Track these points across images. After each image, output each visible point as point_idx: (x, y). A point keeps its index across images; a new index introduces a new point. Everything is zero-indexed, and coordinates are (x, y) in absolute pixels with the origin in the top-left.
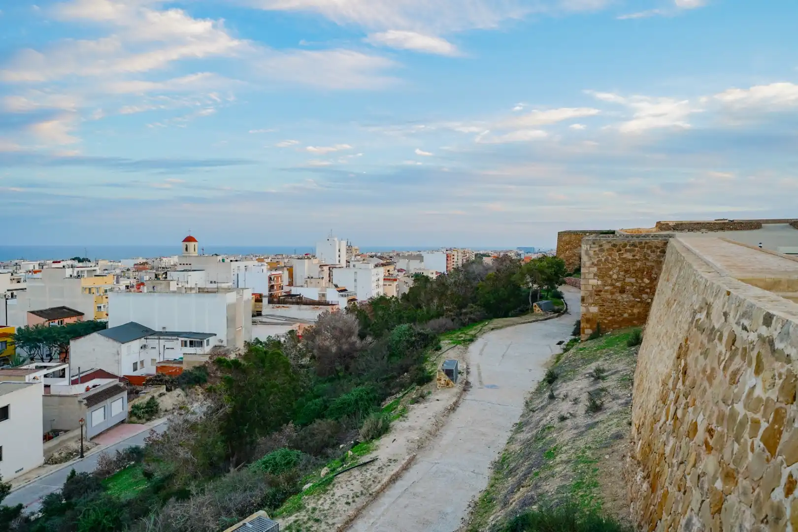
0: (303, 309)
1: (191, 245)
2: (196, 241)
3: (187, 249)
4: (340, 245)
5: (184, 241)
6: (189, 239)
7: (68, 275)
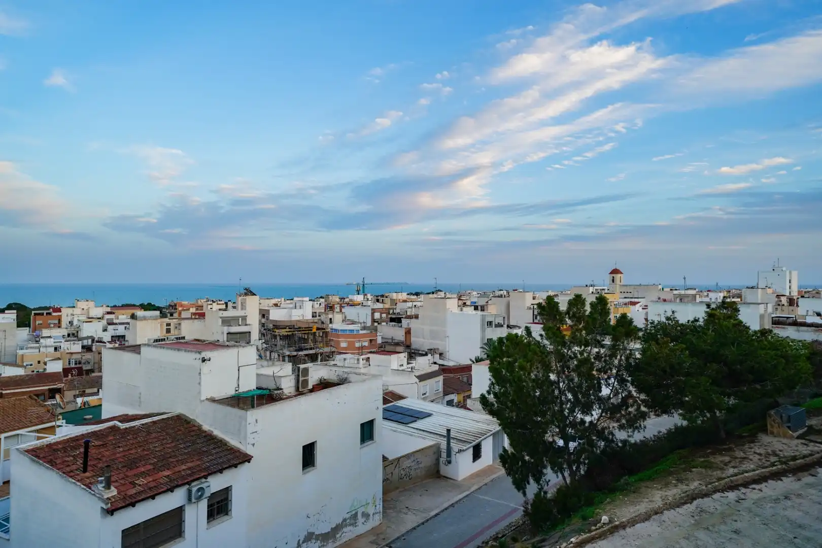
0: (802, 331)
1: (618, 276)
2: (622, 273)
3: (613, 281)
4: (790, 277)
5: (610, 273)
6: (615, 271)
7: (591, 292)
